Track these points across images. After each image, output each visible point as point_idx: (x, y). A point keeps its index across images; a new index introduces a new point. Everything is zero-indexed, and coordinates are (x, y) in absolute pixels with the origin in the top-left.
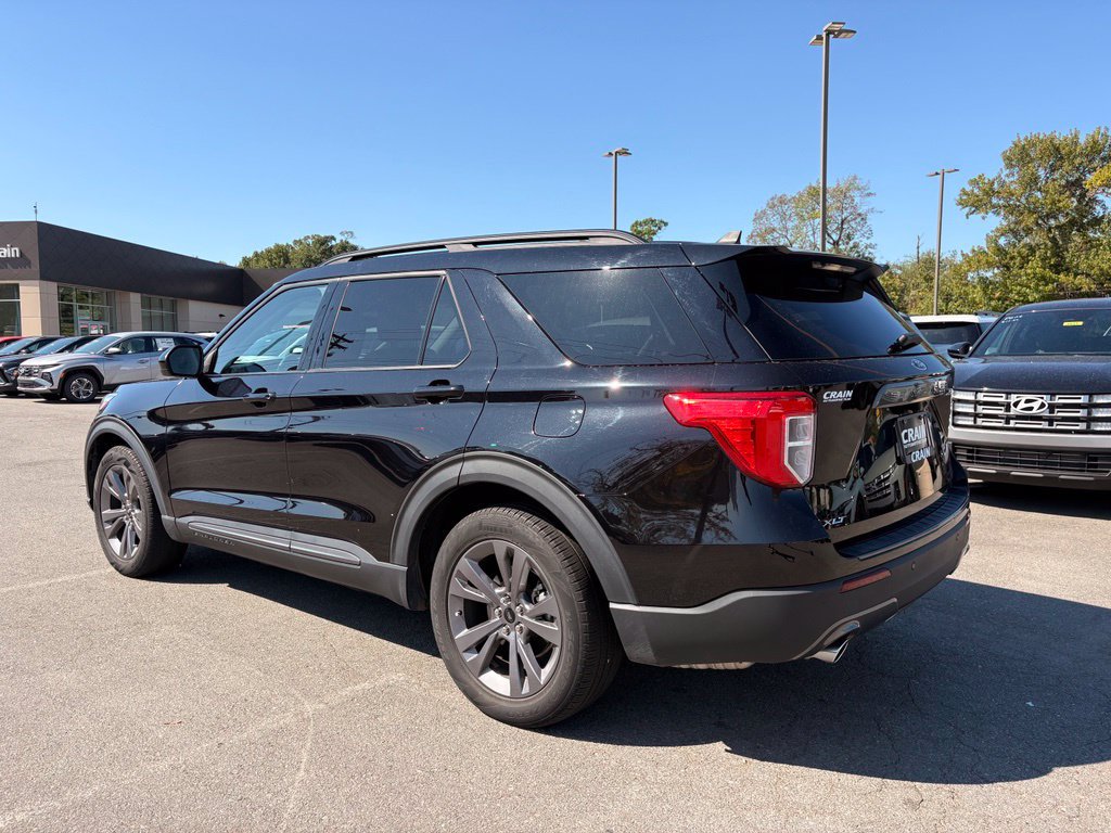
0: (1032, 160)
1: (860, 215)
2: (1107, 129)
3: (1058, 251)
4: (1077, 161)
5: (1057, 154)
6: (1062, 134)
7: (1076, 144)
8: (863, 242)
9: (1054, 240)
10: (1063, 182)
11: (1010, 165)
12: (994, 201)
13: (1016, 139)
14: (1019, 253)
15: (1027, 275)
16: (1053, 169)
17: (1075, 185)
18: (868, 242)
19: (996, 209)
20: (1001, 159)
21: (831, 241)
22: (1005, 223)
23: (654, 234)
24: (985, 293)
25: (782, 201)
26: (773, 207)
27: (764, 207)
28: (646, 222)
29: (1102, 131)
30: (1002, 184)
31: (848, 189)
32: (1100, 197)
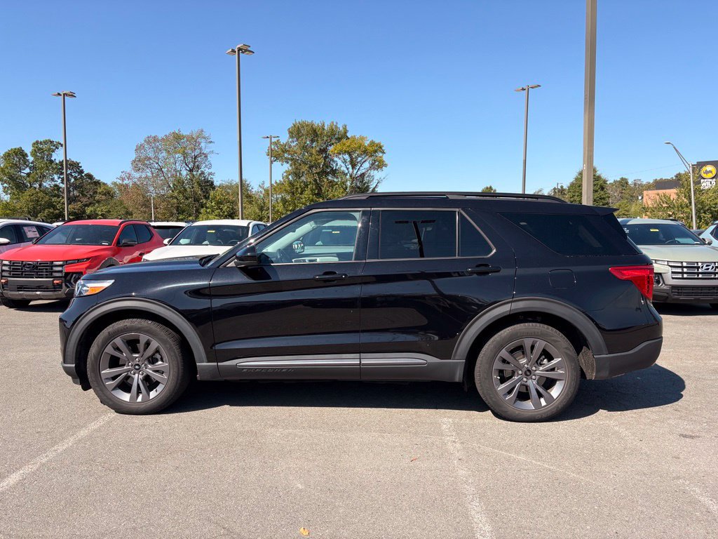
0: (303, 135)
1: (203, 154)
2: (337, 123)
3: (319, 187)
4: (325, 138)
5: (315, 133)
6: (317, 122)
7: (324, 129)
8: (207, 171)
9: (315, 180)
10: (318, 149)
11: (291, 137)
12: (286, 155)
13: (294, 122)
14: (300, 186)
15: (305, 198)
16: (312, 141)
17: (323, 151)
18: (210, 171)
19: (287, 161)
20: (287, 132)
21: (188, 169)
22: (290, 168)
23: (53, 151)
24: (284, 207)
25: (155, 139)
26: (149, 143)
27: (143, 142)
28: (46, 142)
29: (335, 124)
30: (290, 147)
31: (198, 137)
32: (336, 159)
